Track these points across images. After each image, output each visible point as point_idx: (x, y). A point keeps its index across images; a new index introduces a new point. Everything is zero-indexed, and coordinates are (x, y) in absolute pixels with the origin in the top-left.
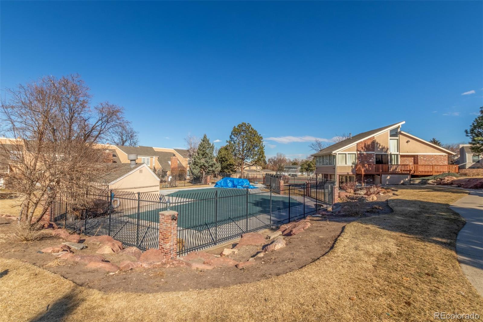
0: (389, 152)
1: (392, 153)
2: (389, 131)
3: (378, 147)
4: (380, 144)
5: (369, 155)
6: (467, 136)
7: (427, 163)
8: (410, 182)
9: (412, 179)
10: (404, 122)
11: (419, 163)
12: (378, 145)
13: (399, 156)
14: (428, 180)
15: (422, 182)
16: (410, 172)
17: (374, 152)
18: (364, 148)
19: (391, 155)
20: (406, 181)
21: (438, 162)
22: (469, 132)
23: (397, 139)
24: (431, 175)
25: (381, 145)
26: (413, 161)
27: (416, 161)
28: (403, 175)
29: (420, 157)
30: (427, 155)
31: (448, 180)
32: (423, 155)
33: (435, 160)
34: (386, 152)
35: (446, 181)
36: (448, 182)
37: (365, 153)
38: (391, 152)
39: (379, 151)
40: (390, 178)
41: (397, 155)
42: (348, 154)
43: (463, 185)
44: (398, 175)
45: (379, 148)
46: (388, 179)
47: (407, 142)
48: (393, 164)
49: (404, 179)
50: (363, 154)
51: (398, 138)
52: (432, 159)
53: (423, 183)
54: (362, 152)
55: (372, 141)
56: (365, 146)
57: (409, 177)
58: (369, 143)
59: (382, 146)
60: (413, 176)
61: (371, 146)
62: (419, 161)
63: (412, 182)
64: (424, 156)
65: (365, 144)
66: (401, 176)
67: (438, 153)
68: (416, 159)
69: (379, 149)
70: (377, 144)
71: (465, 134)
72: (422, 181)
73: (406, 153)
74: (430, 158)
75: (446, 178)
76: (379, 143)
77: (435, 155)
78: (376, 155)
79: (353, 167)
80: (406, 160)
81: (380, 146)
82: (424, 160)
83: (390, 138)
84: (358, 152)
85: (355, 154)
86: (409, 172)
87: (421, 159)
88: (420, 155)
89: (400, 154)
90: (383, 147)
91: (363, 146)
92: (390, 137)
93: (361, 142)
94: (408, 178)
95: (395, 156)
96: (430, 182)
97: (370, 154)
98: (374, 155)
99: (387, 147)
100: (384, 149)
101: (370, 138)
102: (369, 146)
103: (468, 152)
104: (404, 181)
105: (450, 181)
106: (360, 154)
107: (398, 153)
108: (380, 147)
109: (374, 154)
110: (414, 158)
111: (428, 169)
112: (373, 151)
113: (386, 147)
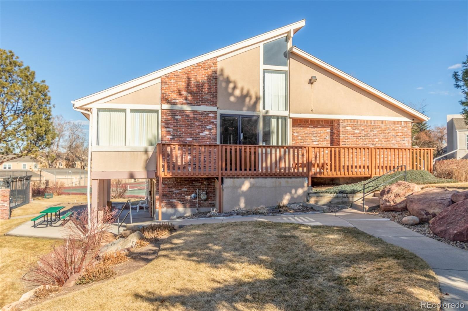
0: (260, 110)
1: (271, 113)
2: (261, 45)
3: (230, 90)
4: (235, 83)
5: (199, 117)
6: (458, 86)
7: (361, 144)
8: (308, 201)
9: (314, 190)
10: (302, 24)
11: (342, 144)
12: (231, 86)
13: (289, 122)
14: (354, 192)
15: (337, 200)
16: (309, 170)
17: (214, 109)
18: (184, 93)
19: (267, 119)
20: (299, 197)
21: (387, 140)
22: (460, 78)
23: (285, 72)
24: (366, 178)
25: (239, 85)
26: (328, 138)
27: (335, 137)
28: (289, 180)
29: (345, 127)
30: (362, 121)
31: (397, 196)
32: (351, 121)
33: (381, 136)
34: (254, 107)
35: (393, 197)
36: (398, 200)
37: (188, 108)
38: (266, 108)
39: (232, 105)
40: (250, 188)
41: (284, 118)
42: (133, 111)
43: (434, 215)
44: (274, 180)
45: (232, 94)
46: (244, 194)
47: (311, 82)
48: (274, 144)
49: (293, 191)
50: (182, 111)
51: (286, 68)
52: (375, 132)
53: (339, 203)
54: (179, 107)
55: (209, 72)
56: (188, 85)
57: (306, 184)
58: (201, 77)
59: (242, 89)
60: (316, 182)
61: (206, 86)
62: (342, 136)
63: (312, 201)
64: (354, 123)
65: (189, 79)
66: (283, 181)
67: (389, 116)
68: (335, 131)
69: (232, 99)
70: (228, 81)
71: (453, 81)
72: (337, 197)
73: (309, 113)
74: (369, 130)
75: (395, 189)
76: (232, 78)
77: (382, 122)
78: (222, 116)
79: (150, 154)
80: (312, 133)
81: (235, 88)
82: (353, 135)
83: (263, 67)
84: (166, 106)
85: (156, 111)
86: (305, 170)
87: (347, 132)
88: (344, 120)
89: (293, 115)
90: (245, 92)
91: (182, 85)
92: (265, 63)
93: (175, 75)
94: (303, 187)
95: (280, 121)
96: (358, 199)
97: (202, 113)
98: (215, 118)
99: (256, 93)
100: (247, 99)
101: (204, 63)
102: (200, 86)
103: (461, 128)
104: (292, 198)
105: (403, 198)
106: (173, 113)
107: (286, 113)
108: (237, 93)
109: (215, 113)
110: (332, 130)
111: (361, 159)
112: (214, 104)
113: (253, 94)
